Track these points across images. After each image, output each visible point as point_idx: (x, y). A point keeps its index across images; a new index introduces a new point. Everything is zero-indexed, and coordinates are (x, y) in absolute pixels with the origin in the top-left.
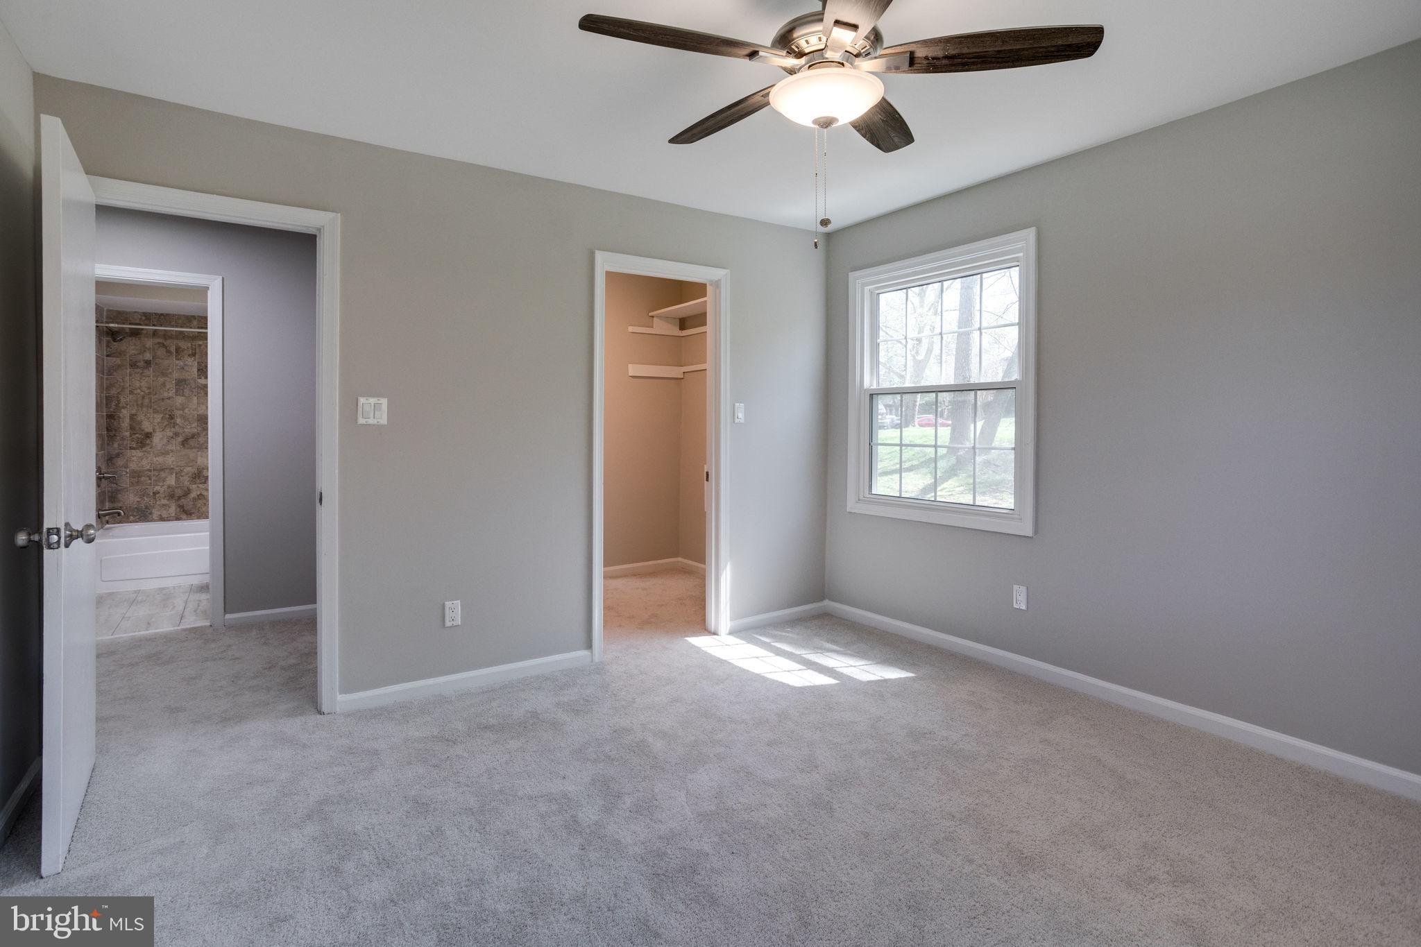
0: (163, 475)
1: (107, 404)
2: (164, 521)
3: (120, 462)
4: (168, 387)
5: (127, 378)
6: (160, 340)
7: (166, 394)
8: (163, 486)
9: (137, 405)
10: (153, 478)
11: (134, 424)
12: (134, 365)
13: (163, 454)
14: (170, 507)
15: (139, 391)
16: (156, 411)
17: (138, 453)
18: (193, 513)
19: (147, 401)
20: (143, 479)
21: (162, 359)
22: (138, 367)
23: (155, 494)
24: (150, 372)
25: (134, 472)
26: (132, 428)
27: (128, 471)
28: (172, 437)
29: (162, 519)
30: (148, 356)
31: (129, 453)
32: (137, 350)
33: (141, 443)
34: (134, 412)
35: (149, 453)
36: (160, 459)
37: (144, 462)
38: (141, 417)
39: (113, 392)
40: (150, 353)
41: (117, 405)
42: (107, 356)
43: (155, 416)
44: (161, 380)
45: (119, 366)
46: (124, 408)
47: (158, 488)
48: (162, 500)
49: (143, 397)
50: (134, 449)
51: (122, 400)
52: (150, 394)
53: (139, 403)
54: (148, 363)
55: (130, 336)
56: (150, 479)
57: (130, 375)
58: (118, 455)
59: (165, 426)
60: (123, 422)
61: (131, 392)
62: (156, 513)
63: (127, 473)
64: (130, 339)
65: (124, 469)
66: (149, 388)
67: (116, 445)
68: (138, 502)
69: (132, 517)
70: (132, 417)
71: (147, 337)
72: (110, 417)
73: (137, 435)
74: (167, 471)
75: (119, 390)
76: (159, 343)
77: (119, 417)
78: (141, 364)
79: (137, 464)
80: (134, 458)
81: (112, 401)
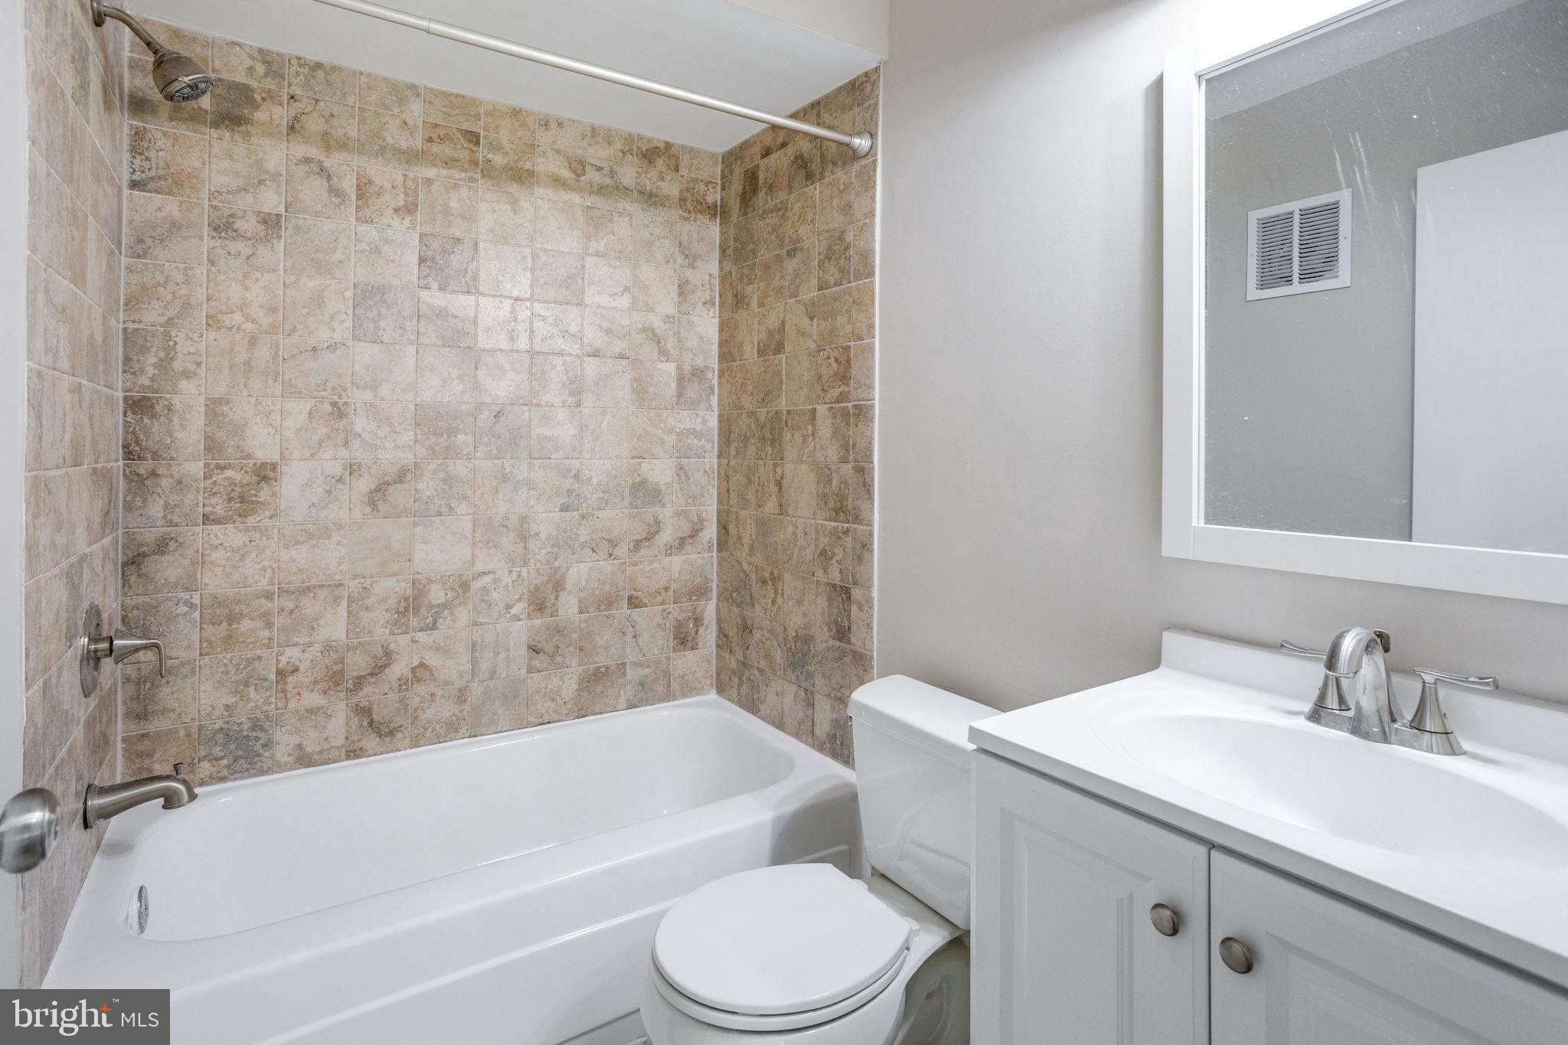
0: (309, 607)
1: (127, 360)
2: (310, 764)
3: (168, 569)
4: (330, 309)
5: (201, 272)
6: (314, 152)
7: (324, 335)
8: (310, 645)
9: (232, 366)
10: (279, 621)
11: (220, 434)
12: (223, 227)
13: (311, 536)
14: (329, 718)
15: (238, 318)
16: (290, 391)
17: (230, 535)
18: (399, 729)
19: (263, 353)
20: (245, 625)
21: (317, 214)
22: (238, 236)
23: (281, 674)
24: (274, 254)
25: (218, 602)
26: (212, 446)
27: (196, 599)
28: (340, 480)
29: (304, 759)
30: (271, 201)
31: (198, 535)
32: (237, 175)
33: (242, 499)
34: (220, 390)
35: (265, 533)
36: (302, 555)
37: (251, 567)
38: (242, 409)
39: (152, 316)
40: (279, 194)
41: (164, 365)
42: (134, 185)
43: (290, 405)
44: (311, 283)
45: (175, 227)
46: (187, 374)
47: (292, 655)
48: (306, 694)
49: (253, 341)
50: (218, 521)
51: (183, 347)
52: (274, 329)
53: (240, 359)
54: (271, 223)
55: (215, 125)
56: (269, 625)
57: (212, 262)
58: (162, 546)
59: (320, 443)
60: (184, 427)
61: (212, 321)
62: (285, 742)
63: (192, 606)
64: (214, 133)
65: (184, 595)
66: (273, 310)
67: (155, 510)
68: (227, 707)
69: (205, 765)
70: (215, 408)
71: (270, 135)
72: (139, 405)
73: (229, 473)
74: (322, 594)
75: (172, 312)
76: (307, 161)
77: (169, 408)
78: (249, 225)
79: (228, 576)
80: (219, 555)
81: (143, 350)
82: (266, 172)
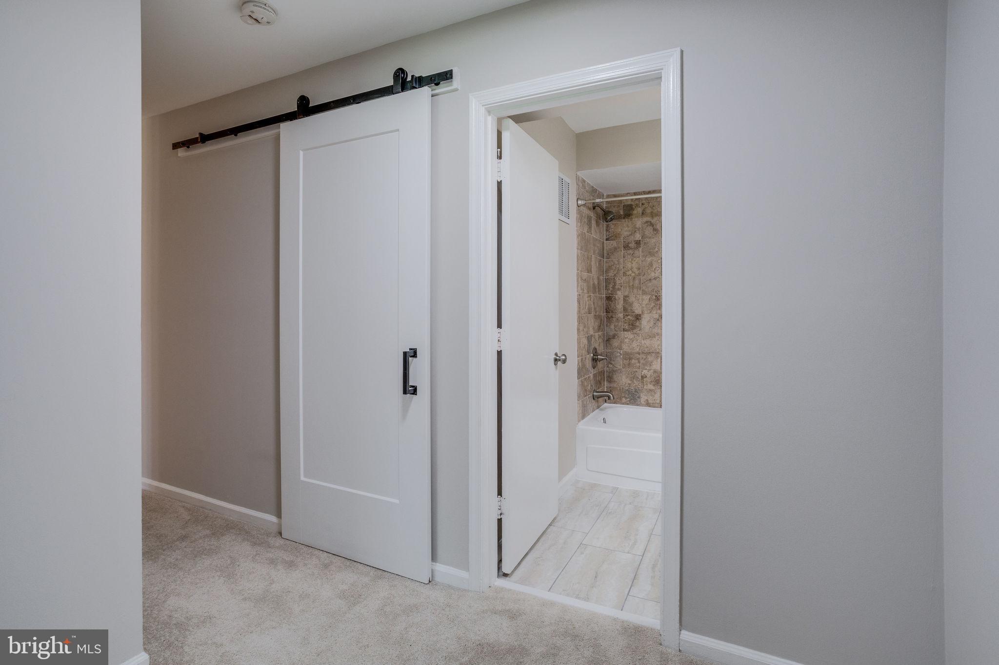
0: (650, 358)
1: (606, 286)
2: (650, 407)
3: (615, 343)
4: (654, 267)
5: (621, 260)
6: (648, 219)
7: (653, 275)
8: (650, 370)
9: (629, 286)
10: (642, 361)
11: (627, 306)
12: (626, 247)
13: (650, 337)
14: (655, 393)
15: (630, 272)
16: (644, 293)
17: (629, 335)
19: (637, 282)
20: (633, 361)
21: (650, 238)
22: (630, 248)
23: (642, 377)
24: (639, 252)
25: (626, 353)
26: (625, 309)
27: (621, 352)
28: (658, 320)
29: (648, 404)
30: (638, 237)
31: (623, 334)
32: (630, 231)
33: (632, 325)
34: (626, 293)
35: (638, 335)
36: (648, 342)
37: (634, 345)
38: (632, 299)
39: (611, 274)
40: (640, 234)
41: (614, 287)
42: (607, 240)
43: (644, 297)
44: (649, 259)
45: (615, 249)
46: (619, 289)
47: (645, 372)
48: (649, 385)
49: (634, 278)
50: (626, 331)
51: (618, 282)
52: (639, 274)
53: (631, 284)
54: (638, 243)
55: (624, 218)
56: (639, 362)
57: (624, 257)
58: (614, 337)
59: (652, 308)
60: (618, 304)
61: (625, 274)
62: (643, 398)
63: (621, 354)
64: (624, 220)
65: (619, 351)
66: (639, 269)
67: (612, 327)
68: (629, 384)
69: (624, 399)
70: (626, 298)
71: (637, 217)
72: (609, 298)
73: (629, 317)
74: (654, 355)
75: (615, 273)
76: (647, 222)
77: (615, 299)
78: (632, 245)
79: (629, 346)
80: (627, 340)
81: (610, 283)
82: (636, 228)
